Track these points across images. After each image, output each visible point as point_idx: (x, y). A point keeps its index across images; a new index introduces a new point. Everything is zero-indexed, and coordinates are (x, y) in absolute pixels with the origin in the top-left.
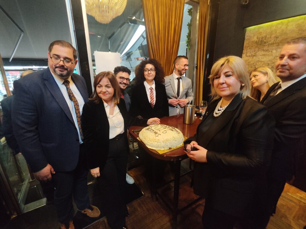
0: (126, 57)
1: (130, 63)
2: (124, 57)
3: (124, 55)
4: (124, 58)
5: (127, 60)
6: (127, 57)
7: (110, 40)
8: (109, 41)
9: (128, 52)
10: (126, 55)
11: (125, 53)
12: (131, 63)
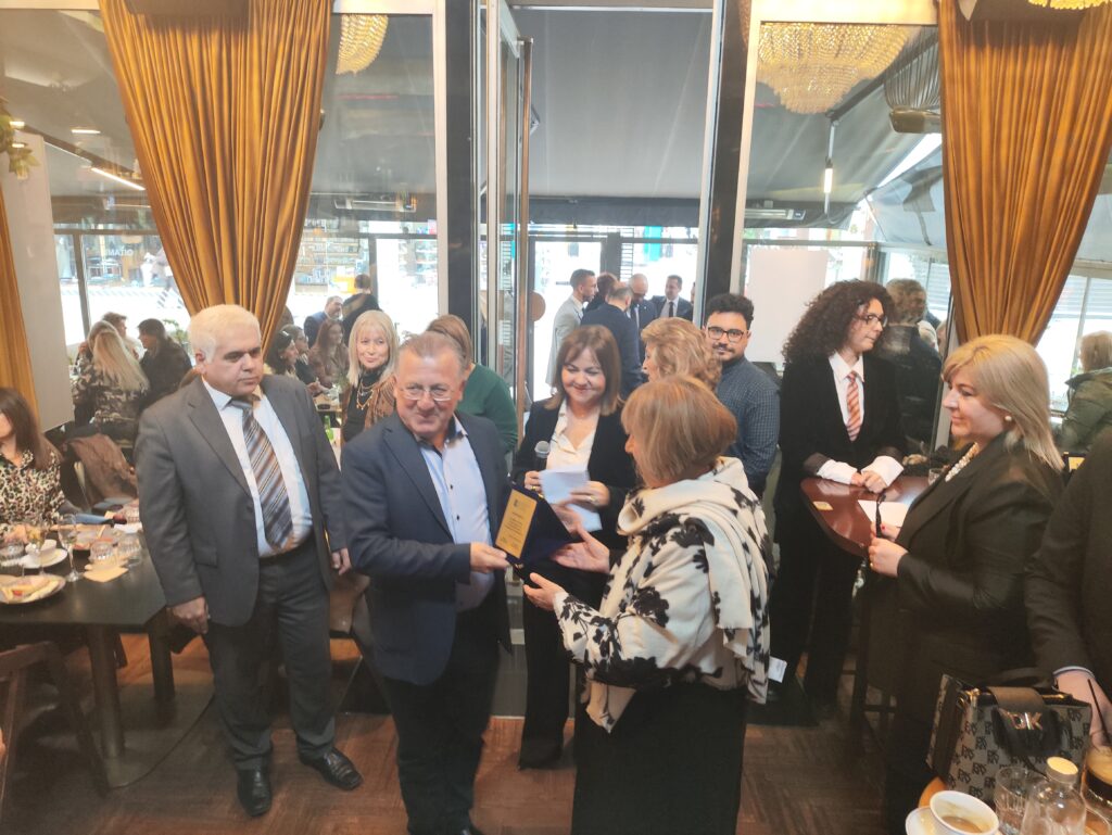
0: (909, 188)
1: (921, 219)
2: (898, 187)
3: (900, 180)
4: (898, 192)
5: (909, 206)
6: (914, 189)
7: (836, 123)
8: (833, 129)
9: (918, 169)
10: (911, 181)
11: (906, 172)
12: (925, 220)
